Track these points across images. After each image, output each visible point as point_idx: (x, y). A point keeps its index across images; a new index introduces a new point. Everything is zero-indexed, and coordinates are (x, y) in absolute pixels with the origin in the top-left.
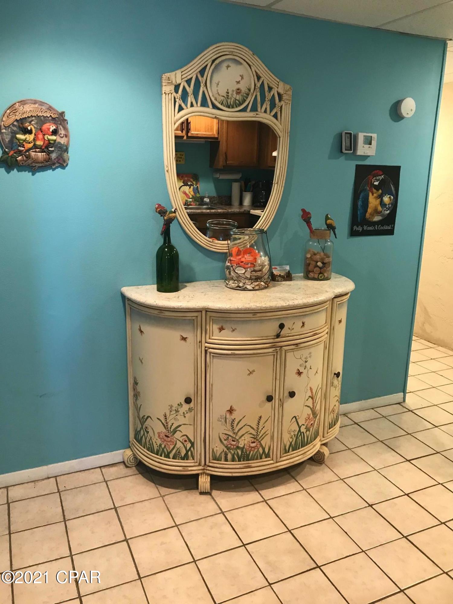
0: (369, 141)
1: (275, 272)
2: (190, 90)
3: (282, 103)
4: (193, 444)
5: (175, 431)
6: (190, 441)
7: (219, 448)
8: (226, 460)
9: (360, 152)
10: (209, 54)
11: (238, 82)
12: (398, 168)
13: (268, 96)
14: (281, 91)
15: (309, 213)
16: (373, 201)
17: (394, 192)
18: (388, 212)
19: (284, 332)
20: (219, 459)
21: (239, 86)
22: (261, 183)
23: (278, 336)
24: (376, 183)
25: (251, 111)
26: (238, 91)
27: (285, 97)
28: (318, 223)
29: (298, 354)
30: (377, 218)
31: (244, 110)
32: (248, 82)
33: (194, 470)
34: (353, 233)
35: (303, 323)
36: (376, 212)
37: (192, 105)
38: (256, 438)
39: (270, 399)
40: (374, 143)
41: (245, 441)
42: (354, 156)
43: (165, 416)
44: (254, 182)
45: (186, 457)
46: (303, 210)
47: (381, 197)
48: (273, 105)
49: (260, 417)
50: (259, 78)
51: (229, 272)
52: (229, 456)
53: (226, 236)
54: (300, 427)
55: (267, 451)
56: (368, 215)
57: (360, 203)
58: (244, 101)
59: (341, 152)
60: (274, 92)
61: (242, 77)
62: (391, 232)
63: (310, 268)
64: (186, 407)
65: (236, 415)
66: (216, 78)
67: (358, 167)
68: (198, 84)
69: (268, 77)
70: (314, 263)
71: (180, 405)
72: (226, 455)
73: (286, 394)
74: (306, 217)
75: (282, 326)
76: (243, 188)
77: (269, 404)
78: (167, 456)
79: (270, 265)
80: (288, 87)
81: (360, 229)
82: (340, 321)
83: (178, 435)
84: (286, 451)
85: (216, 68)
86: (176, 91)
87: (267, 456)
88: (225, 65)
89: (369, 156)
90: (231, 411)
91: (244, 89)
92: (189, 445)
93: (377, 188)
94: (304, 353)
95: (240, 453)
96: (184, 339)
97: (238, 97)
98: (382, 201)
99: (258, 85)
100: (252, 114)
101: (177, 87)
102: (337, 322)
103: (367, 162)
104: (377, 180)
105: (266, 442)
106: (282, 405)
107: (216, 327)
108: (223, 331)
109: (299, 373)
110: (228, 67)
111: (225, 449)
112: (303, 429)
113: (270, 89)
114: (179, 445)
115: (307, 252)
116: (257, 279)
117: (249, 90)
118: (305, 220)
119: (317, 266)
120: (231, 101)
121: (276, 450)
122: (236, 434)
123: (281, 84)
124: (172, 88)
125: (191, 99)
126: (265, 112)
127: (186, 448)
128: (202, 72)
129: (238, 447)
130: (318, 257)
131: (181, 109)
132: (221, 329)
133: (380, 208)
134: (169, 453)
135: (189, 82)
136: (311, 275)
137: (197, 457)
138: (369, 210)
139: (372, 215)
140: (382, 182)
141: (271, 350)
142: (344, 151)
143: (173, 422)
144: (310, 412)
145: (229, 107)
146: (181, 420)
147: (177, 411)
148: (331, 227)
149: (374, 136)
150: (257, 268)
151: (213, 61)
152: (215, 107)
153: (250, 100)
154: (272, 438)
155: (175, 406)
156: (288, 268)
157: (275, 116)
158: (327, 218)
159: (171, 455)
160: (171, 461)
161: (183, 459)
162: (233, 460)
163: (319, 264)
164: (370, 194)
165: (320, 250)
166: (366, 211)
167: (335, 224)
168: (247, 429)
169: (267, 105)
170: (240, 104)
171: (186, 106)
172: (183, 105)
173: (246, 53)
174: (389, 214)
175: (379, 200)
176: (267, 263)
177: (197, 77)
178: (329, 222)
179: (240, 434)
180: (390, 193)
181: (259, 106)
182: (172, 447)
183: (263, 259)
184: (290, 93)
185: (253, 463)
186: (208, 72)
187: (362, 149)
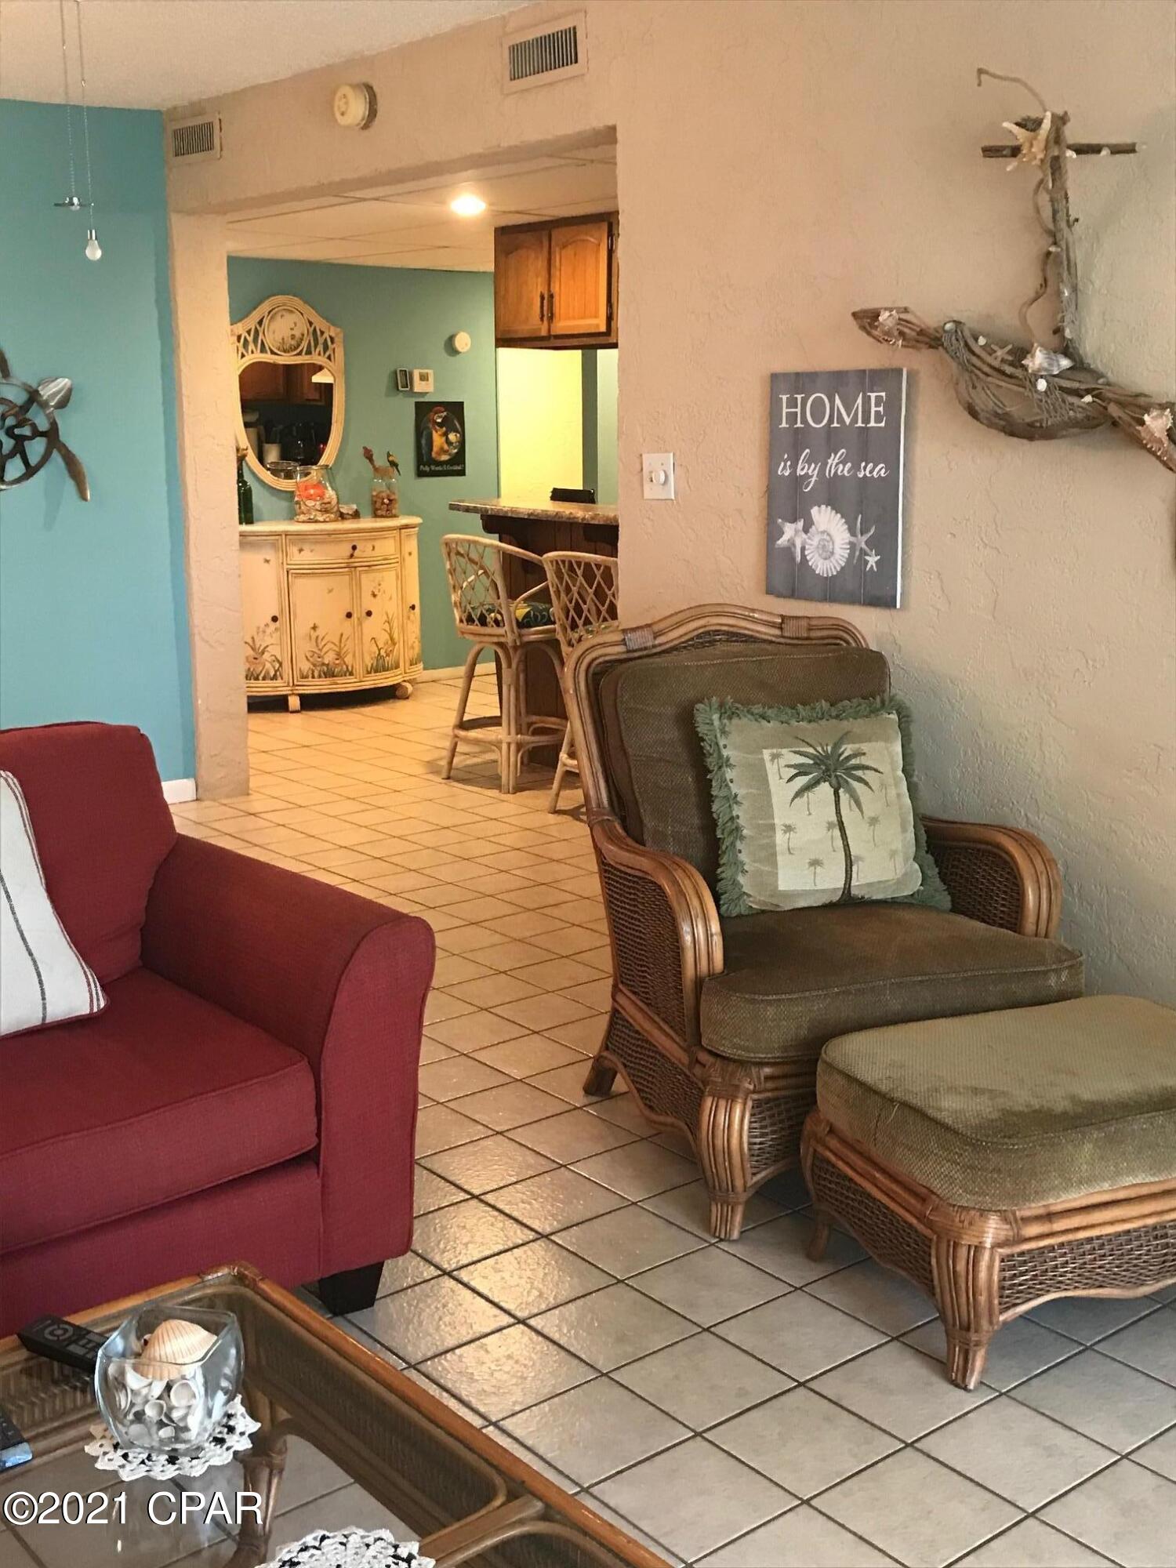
0: (423, 378)
1: (344, 511)
2: (250, 339)
3: (335, 345)
4: (281, 664)
5: (263, 653)
6: (278, 661)
7: (306, 666)
8: (313, 677)
9: (416, 389)
10: (265, 307)
11: (292, 329)
12: (461, 404)
13: (321, 340)
14: (333, 335)
15: (370, 451)
16: (438, 440)
17: (460, 430)
18: (456, 451)
19: (357, 553)
20: (307, 677)
21: (293, 332)
22: (294, 428)
23: (352, 556)
24: (439, 420)
25: (306, 354)
26: (293, 337)
27: (336, 340)
28: (380, 461)
29: (372, 576)
30: (445, 458)
31: (300, 354)
32: (302, 328)
33: (284, 691)
34: (420, 474)
35: (374, 547)
36: (442, 451)
37: (252, 352)
38: (339, 656)
39: (349, 615)
40: (431, 379)
41: (329, 658)
42: (412, 393)
43: (253, 638)
44: (281, 427)
45: (274, 678)
46: (365, 448)
47: (446, 434)
48: (326, 348)
49: (342, 635)
50: (311, 323)
51: (300, 508)
52: (316, 674)
53: (289, 475)
54: (379, 650)
55: (350, 668)
56: (434, 455)
57: (423, 442)
58: (299, 345)
59: (398, 389)
60: (326, 335)
61: (295, 324)
62: (462, 473)
63: (378, 505)
64: (273, 626)
65: (320, 632)
66: (272, 327)
67: (417, 404)
68: (257, 331)
69: (320, 323)
70: (380, 501)
71: (267, 625)
72: (313, 672)
73: (364, 614)
74: (368, 455)
75: (354, 548)
76: (263, 438)
77: (348, 622)
78: (257, 679)
79: (338, 503)
80: (339, 330)
81: (427, 469)
82: (410, 554)
83: (266, 656)
84: (369, 673)
85: (272, 318)
86: (239, 341)
87: (351, 674)
88: (280, 314)
89: (427, 393)
90: (314, 628)
91: (298, 334)
92: (277, 665)
93: (441, 425)
94: (378, 576)
95: (325, 669)
96: (267, 561)
97: (293, 343)
98: (447, 439)
99: (311, 329)
100: (308, 357)
101: (239, 338)
102: (407, 555)
103: (426, 399)
104: (440, 417)
105: (348, 659)
106: (360, 624)
107: (295, 550)
108: (302, 553)
109: (374, 595)
110: (282, 316)
111: (312, 667)
112: (383, 653)
113: (322, 333)
114: (268, 665)
115: (372, 490)
116: (326, 511)
117: (303, 335)
118: (367, 458)
119: (383, 503)
120: (287, 347)
121: (359, 670)
122: (321, 650)
123: (332, 328)
124: (236, 338)
125: (251, 347)
126: (319, 354)
127: (274, 667)
128: (260, 323)
129: (323, 664)
130: (384, 495)
131: (243, 356)
132: (301, 550)
133: (446, 447)
134: (258, 675)
135: (249, 332)
136: (379, 512)
137: (285, 677)
138: (435, 449)
139: (438, 454)
140: (445, 419)
141: (347, 569)
142: (400, 388)
143: (261, 643)
144: (388, 637)
145: (285, 351)
146: (268, 641)
147: (264, 632)
148: (394, 464)
149: (430, 372)
150: (326, 500)
151: (269, 313)
152: (273, 352)
153: (304, 344)
154: (354, 656)
155: (262, 626)
156: (355, 507)
157: (329, 358)
158: (389, 455)
159: (260, 678)
160: (261, 683)
161: (272, 679)
162: (320, 677)
163: (386, 501)
164: (434, 432)
165: (384, 488)
166: (431, 450)
167: (396, 461)
168: (330, 646)
169: (320, 348)
170: (296, 348)
171: (247, 352)
172: (245, 353)
173: (297, 302)
174: (457, 453)
175: (444, 439)
176: (335, 497)
177: (256, 328)
178: (391, 459)
179: (325, 650)
180: (456, 431)
181: (313, 349)
182: (261, 668)
183: (330, 493)
184: (341, 335)
185: (339, 680)
186: (266, 322)
187: (419, 386)
